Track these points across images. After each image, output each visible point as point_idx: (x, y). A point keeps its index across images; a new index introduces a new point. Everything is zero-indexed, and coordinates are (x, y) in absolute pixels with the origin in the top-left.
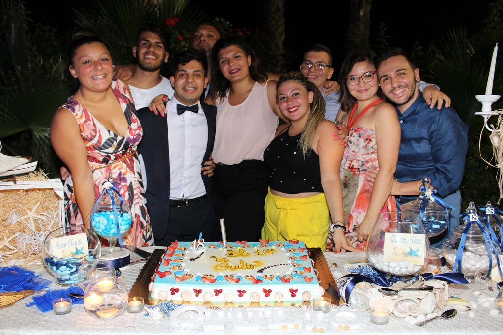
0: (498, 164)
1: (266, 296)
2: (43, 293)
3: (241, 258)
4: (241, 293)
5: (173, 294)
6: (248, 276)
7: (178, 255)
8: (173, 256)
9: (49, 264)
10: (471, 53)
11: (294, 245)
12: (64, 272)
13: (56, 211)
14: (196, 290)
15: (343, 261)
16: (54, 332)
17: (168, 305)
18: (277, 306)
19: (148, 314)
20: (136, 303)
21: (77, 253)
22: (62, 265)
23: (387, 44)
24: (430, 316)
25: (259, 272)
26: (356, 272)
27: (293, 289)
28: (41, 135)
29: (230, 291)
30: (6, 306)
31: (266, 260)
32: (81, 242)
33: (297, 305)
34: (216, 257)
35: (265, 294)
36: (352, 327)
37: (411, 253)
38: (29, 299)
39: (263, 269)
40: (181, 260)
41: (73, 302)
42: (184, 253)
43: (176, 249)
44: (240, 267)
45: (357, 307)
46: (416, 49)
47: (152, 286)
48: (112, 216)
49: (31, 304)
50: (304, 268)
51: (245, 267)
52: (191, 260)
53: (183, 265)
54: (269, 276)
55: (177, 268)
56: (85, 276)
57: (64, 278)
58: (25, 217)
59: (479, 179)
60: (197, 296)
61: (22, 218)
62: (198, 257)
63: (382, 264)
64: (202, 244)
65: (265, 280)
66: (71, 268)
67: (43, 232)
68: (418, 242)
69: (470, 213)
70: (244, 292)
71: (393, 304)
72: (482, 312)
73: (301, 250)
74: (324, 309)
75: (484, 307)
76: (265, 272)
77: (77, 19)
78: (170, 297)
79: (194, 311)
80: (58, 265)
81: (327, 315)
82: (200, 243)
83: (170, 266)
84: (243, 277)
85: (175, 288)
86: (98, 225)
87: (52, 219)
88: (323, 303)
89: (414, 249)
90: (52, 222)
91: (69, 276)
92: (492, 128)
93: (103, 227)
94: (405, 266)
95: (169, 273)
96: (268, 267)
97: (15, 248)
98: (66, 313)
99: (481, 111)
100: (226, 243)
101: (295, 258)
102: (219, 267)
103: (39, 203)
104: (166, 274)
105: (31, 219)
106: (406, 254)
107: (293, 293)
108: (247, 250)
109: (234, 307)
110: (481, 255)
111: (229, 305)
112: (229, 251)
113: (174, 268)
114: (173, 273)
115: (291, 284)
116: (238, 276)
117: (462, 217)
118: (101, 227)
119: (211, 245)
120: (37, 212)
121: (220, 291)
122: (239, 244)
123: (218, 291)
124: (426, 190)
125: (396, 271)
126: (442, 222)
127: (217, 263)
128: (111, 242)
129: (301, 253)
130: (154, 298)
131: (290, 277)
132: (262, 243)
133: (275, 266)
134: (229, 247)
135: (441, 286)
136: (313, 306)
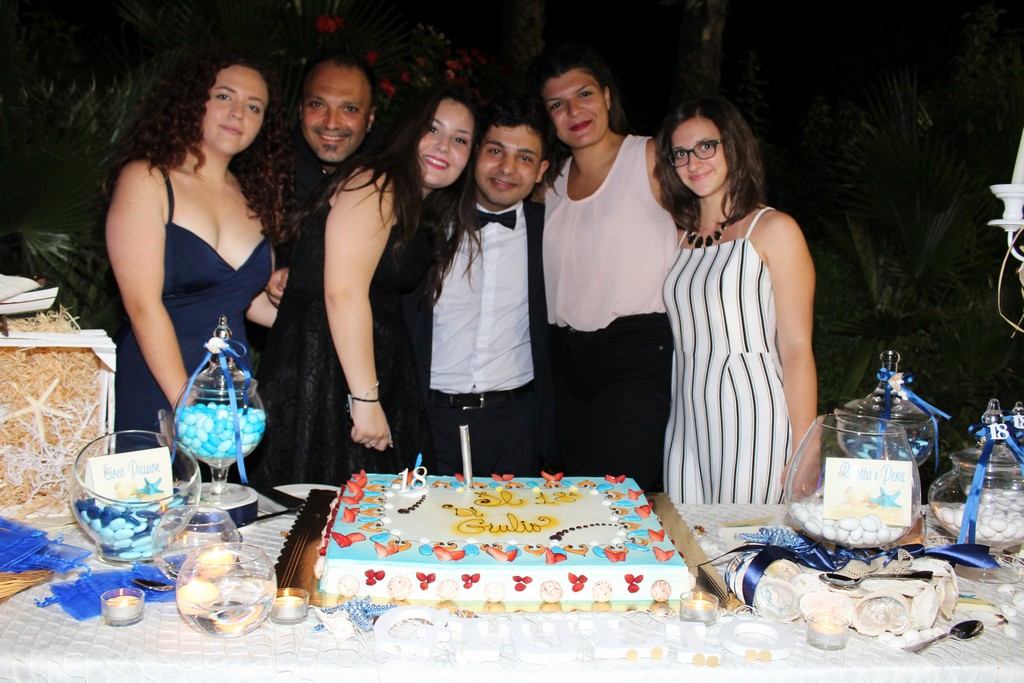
1: (575, 589)
2: (73, 578)
3: (507, 509)
4: (521, 583)
5: (370, 582)
6: (531, 547)
7: (370, 500)
8: (362, 502)
9: (85, 513)
10: (924, 123)
11: (615, 484)
12: (120, 532)
13: (92, 402)
14: (423, 575)
15: (713, 522)
16: (110, 663)
17: (364, 605)
18: (599, 612)
19: (320, 627)
20: (290, 601)
21: (147, 491)
22: (115, 517)
24: (928, 635)
25: (552, 538)
26: (761, 540)
27: (631, 576)
28: (42, 250)
29: (497, 577)
31: (564, 515)
32: (156, 467)
33: (641, 609)
34: (455, 507)
35: (573, 585)
36: (776, 654)
37: (883, 500)
38: (44, 591)
39: (562, 534)
40: (379, 510)
42: (381, 497)
43: (365, 489)
44: (510, 527)
45: (771, 614)
46: (818, 110)
47: (321, 566)
48: (223, 414)
49: (48, 602)
50: (650, 531)
51: (521, 528)
52: (401, 511)
53: (386, 521)
54: (576, 547)
55: (374, 527)
57: (117, 545)
58: (24, 411)
60: (423, 587)
61: (18, 414)
62: (416, 506)
63: (820, 524)
64: (421, 478)
65: (570, 556)
66: (137, 524)
67: (62, 446)
68: (898, 476)
69: (990, 423)
70: (527, 580)
71: (853, 608)
73: (634, 496)
74: (703, 618)
76: (567, 539)
77: (126, 9)
78: (365, 591)
79: (423, 621)
80: (106, 517)
81: (715, 630)
82: (417, 476)
83: (359, 523)
84: (521, 548)
85: (376, 571)
86: (191, 431)
87: (84, 419)
88: (702, 605)
89: (889, 491)
90: (83, 427)
91: (129, 541)
92: (1022, 254)
93: (203, 436)
94: (872, 528)
95: (358, 537)
96: (572, 529)
98: (132, 622)
99: (1001, 218)
100: (472, 479)
101: (624, 512)
102: (464, 528)
103: (56, 381)
104: (352, 539)
105: (38, 415)
106: (872, 504)
107: (633, 583)
108: (518, 494)
111: (495, 609)
112: (480, 495)
113: (367, 527)
114: (368, 538)
115: (628, 565)
116: (512, 546)
117: (974, 431)
118: (199, 435)
119: (438, 482)
120: (51, 400)
121: (475, 578)
122: (499, 482)
123: (471, 578)
124: (889, 377)
125: (854, 539)
126: (923, 443)
127: (459, 519)
128: (217, 471)
129: (634, 501)
130: (327, 591)
131: (622, 550)
132: (549, 481)
133: (586, 526)
134: (477, 487)
135: (944, 572)
136: (678, 612)
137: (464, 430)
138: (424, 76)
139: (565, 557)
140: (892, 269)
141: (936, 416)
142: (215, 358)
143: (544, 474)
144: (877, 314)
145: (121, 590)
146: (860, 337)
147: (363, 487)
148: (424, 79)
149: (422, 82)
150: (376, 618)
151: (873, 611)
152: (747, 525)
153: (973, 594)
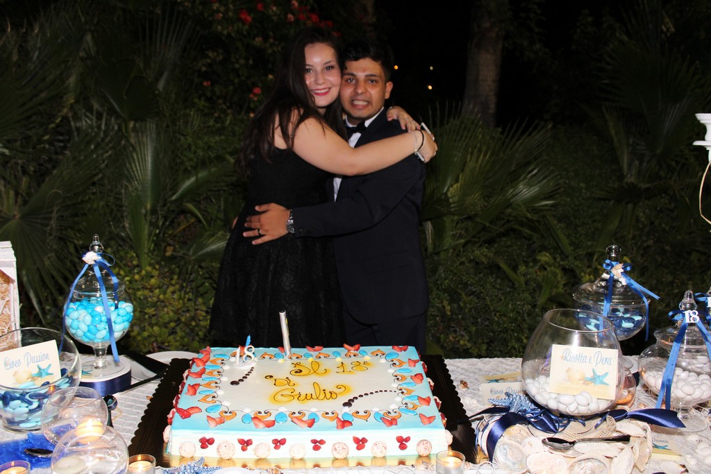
1: (359, 448)
3: (314, 378)
4: (317, 444)
5: (204, 446)
6: (327, 413)
7: (211, 373)
8: (204, 376)
10: (668, 30)
11: (399, 353)
12: (18, 408)
13: (3, 298)
14: (243, 440)
15: (477, 376)
17: (196, 469)
18: (376, 466)
20: (141, 466)
21: (40, 374)
22: (14, 399)
23: (539, 12)
25: (345, 404)
26: (504, 404)
27: (401, 437)
29: (299, 440)
31: (357, 382)
32: (46, 356)
33: (408, 463)
34: (274, 378)
35: (356, 445)
37: (594, 379)
39: (352, 400)
40: (216, 383)
41: (33, 465)
42: (221, 370)
43: (208, 363)
44: (314, 396)
45: (507, 467)
46: (584, 21)
47: (167, 433)
48: (99, 309)
50: (419, 398)
51: (322, 396)
52: (233, 383)
53: (220, 393)
54: (362, 413)
55: (210, 399)
56: (55, 414)
57: (17, 419)
59: (674, 228)
60: (244, 450)
62: (245, 377)
63: (547, 396)
64: (250, 354)
65: (356, 421)
66: (30, 403)
68: (607, 361)
69: (686, 309)
70: (322, 442)
71: (566, 466)
73: (412, 364)
74: (453, 472)
75: (708, 465)
76: (356, 405)
78: (200, 453)
80: (6, 399)
82: (248, 353)
83: (199, 396)
84: (320, 414)
85: (207, 438)
86: (75, 324)
88: (451, 462)
89: (599, 373)
91: (26, 415)
93: (84, 327)
94: (585, 402)
95: (196, 410)
96: (361, 396)
99: (703, 139)
100: (290, 351)
101: (404, 378)
102: (279, 397)
104: (191, 412)
106: (586, 381)
108: (324, 364)
109: (306, 469)
110: (699, 374)
111: (298, 465)
112: (296, 365)
113: (204, 400)
114: (204, 410)
115: (400, 428)
116: (312, 413)
117: (673, 316)
118: (81, 327)
119: (266, 354)
121: (283, 442)
122: (311, 353)
123: (279, 442)
124: (612, 266)
125: (571, 409)
126: (637, 318)
127: (277, 389)
128: (98, 350)
129: (412, 368)
130: (172, 454)
131: (396, 414)
132: (349, 351)
133: (372, 393)
134: (294, 358)
135: (642, 433)
136: (435, 467)
138: (274, 5)
139: (350, 423)
140: (638, 147)
141: (649, 297)
142: (91, 268)
143: (346, 346)
144: (624, 185)
145: (13, 463)
146: (612, 202)
147: (206, 362)
148: (274, 9)
151: (582, 469)
152: (502, 379)
153: (666, 444)
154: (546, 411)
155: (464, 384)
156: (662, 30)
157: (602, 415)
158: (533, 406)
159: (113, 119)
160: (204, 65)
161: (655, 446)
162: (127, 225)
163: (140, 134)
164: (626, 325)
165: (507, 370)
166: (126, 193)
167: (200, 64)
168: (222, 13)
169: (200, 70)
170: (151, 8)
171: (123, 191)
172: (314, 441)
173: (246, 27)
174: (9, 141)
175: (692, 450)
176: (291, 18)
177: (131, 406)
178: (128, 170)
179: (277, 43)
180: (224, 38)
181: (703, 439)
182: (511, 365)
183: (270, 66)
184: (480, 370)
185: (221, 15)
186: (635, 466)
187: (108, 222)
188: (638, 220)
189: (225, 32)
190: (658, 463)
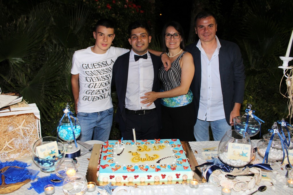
0: (289, 96)
2: (36, 180)
3: (145, 152)
4: (149, 177)
5: (111, 178)
6: (152, 166)
7: (110, 151)
8: (108, 152)
9: (37, 161)
11: (174, 142)
12: (46, 165)
13: (34, 124)
14: (124, 176)
15: (200, 149)
17: (110, 187)
18: (169, 184)
19: (99, 193)
20: (91, 186)
21: (52, 153)
22: (45, 162)
24: (252, 190)
25: (157, 162)
26: (211, 162)
27: (177, 174)
28: (14, 62)
29: (143, 176)
30: (16, 190)
31: (160, 154)
33: (180, 183)
34: (132, 152)
35: (162, 177)
37: (243, 155)
38: (29, 185)
39: (160, 161)
40: (112, 155)
42: (113, 150)
43: (108, 147)
44: (146, 159)
45: (213, 184)
46: (236, 5)
47: (98, 174)
48: (70, 129)
49: (31, 188)
50: (182, 160)
51: (149, 159)
52: (118, 155)
53: (114, 159)
54: (163, 166)
55: (111, 161)
57: (46, 168)
58: (17, 128)
59: (268, 84)
60: (125, 179)
61: (15, 129)
62: (122, 152)
63: (226, 160)
66: (50, 164)
67: (28, 136)
68: (247, 148)
69: (274, 129)
70: (151, 176)
71: (233, 185)
72: (279, 186)
73: (179, 146)
74: (196, 186)
75: (280, 182)
76: (161, 163)
78: (110, 180)
79: (125, 190)
80: (42, 162)
82: (122, 143)
83: (107, 160)
84: (149, 166)
85: (112, 176)
86: (62, 134)
88: (195, 183)
89: (245, 152)
90: (33, 130)
91: (49, 167)
92: (287, 76)
94: (240, 163)
95: (107, 166)
96: (162, 159)
97: (13, 148)
98: (52, 194)
99: (282, 66)
101: (176, 152)
102: (134, 160)
103: (25, 120)
104: (105, 166)
105: (21, 129)
106: (240, 155)
108: (148, 146)
109: (145, 185)
110: (278, 149)
111: (143, 184)
112: (139, 147)
114: (110, 165)
115: (176, 171)
116: (147, 166)
117: (269, 131)
118: (64, 136)
119: (127, 143)
120: (24, 125)
121: (138, 176)
122: (143, 142)
123: (136, 176)
124: (249, 111)
125: (235, 165)
126: (257, 129)
127: (133, 157)
129: (179, 148)
130: (100, 181)
131: (175, 166)
132: (156, 141)
133: (166, 158)
134: (138, 144)
135: (258, 172)
136: (189, 184)
137: (134, 130)
139: (160, 170)
140: (256, 54)
144: (251, 70)
149: (119, 3)
150: (113, 190)
151: (238, 185)
152: (209, 150)
153: (266, 175)
154: (226, 165)
155: (196, 152)
156: (266, 8)
157: (245, 166)
158: (221, 163)
159: (61, 47)
160: (93, 25)
161: (262, 176)
162: (68, 87)
163: (71, 53)
164: (253, 132)
165: (210, 146)
166: (67, 75)
167: (92, 24)
168: (101, 6)
169: (92, 27)
170: (73, 3)
171: (66, 74)
172: (148, 176)
173: (109, 10)
174: (24, 58)
175: (275, 177)
176: (126, 6)
177: (82, 162)
178: (67, 66)
179: (121, 16)
180: (101, 15)
181: (278, 172)
182: (212, 144)
183: (118, 24)
184: (201, 146)
185: (100, 6)
186: (256, 184)
187: (61, 86)
188: (255, 81)
189: (102, 13)
190: (263, 182)
